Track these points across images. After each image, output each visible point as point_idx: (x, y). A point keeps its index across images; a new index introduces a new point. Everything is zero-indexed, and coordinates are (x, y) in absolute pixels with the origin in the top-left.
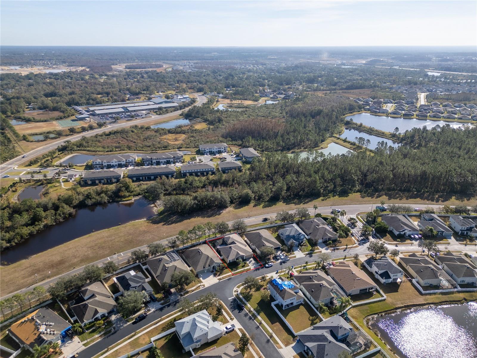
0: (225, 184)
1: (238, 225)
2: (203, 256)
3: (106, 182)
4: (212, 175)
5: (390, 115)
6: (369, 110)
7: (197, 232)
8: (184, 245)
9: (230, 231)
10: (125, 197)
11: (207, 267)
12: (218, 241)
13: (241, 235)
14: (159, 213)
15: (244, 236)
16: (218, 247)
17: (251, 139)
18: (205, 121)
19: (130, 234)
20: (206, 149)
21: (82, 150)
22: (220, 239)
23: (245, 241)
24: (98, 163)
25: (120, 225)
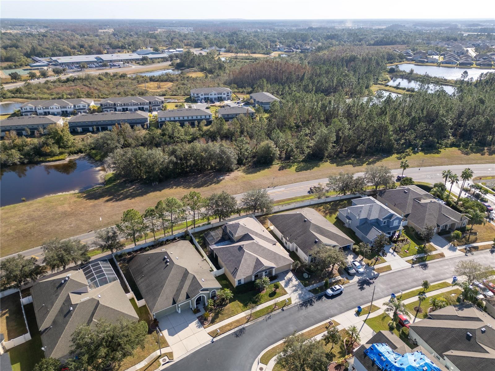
0: (228, 136)
1: (256, 200)
2: (173, 272)
3: (29, 133)
4: (206, 125)
5: (441, 65)
6: (412, 60)
7: (165, 213)
8: (137, 243)
9: (238, 211)
10: (52, 154)
11: (182, 300)
12: (213, 233)
13: (261, 219)
14: (105, 181)
15: (269, 222)
16: (213, 247)
17: (265, 83)
18: (203, 70)
19: (33, 219)
20: (200, 95)
21: (18, 98)
22: (217, 228)
23: (271, 232)
24: (28, 110)
25: (24, 201)
